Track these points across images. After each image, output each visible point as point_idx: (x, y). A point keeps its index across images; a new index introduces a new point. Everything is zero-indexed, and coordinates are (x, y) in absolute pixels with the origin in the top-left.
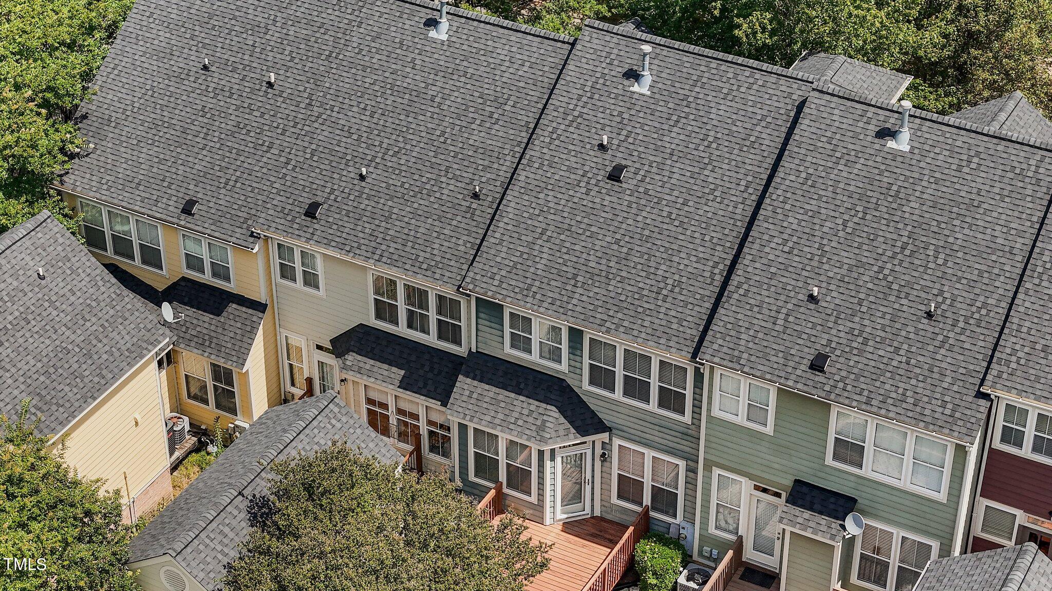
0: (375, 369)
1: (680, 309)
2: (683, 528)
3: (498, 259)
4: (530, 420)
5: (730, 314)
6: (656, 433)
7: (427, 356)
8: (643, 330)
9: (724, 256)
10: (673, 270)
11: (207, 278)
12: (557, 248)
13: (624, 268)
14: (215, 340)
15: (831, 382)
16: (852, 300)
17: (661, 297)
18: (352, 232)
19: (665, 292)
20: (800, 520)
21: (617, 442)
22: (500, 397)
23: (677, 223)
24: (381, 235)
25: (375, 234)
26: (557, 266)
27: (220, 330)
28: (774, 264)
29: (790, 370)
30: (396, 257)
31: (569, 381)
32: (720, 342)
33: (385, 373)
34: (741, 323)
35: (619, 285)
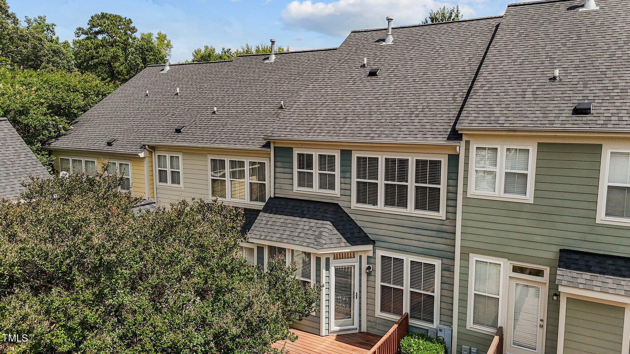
1: (431, 118)
2: (441, 330)
3: (291, 120)
5: (480, 100)
6: (413, 237)
8: (401, 133)
9: (462, 89)
10: (421, 102)
12: (332, 108)
13: (382, 108)
15: (603, 118)
16: (593, 74)
17: (414, 115)
18: (200, 134)
19: (416, 113)
20: (581, 281)
21: (380, 253)
23: (420, 83)
24: (218, 133)
25: (215, 133)
26: (333, 116)
28: (508, 71)
29: (551, 119)
31: (341, 204)
32: (475, 115)
34: (491, 103)
35: (379, 116)
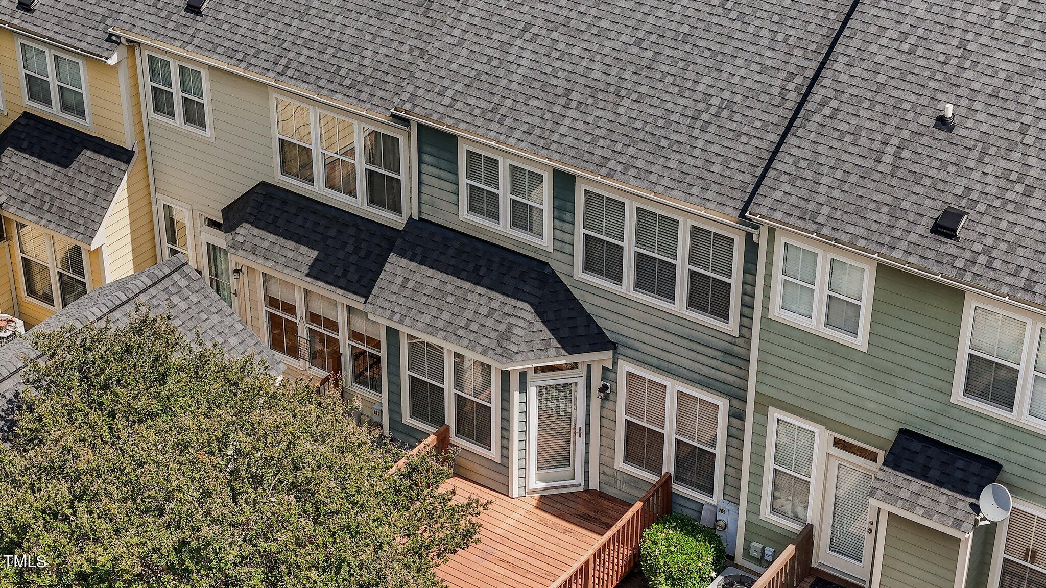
0: (276, 249)
1: (727, 143)
2: (722, 511)
3: (454, 67)
4: (490, 323)
5: (807, 145)
6: (685, 352)
7: (352, 231)
8: (666, 173)
9: (805, 63)
10: (721, 84)
11: (54, 112)
12: (544, 51)
13: (645, 81)
14: (57, 203)
15: (967, 255)
16: (1009, 126)
17: (698, 124)
18: (249, 34)
19: (705, 117)
20: (904, 494)
21: (625, 367)
22: (449, 288)
23: (733, 15)
24: (291, 38)
25: (282, 36)
26: (543, 78)
27: (65, 188)
28: (882, 69)
29: (898, 233)
30: (306, 69)
31: (554, 266)
32: (786, 187)
33: (290, 254)
34: (822, 160)
35: (635, 106)
